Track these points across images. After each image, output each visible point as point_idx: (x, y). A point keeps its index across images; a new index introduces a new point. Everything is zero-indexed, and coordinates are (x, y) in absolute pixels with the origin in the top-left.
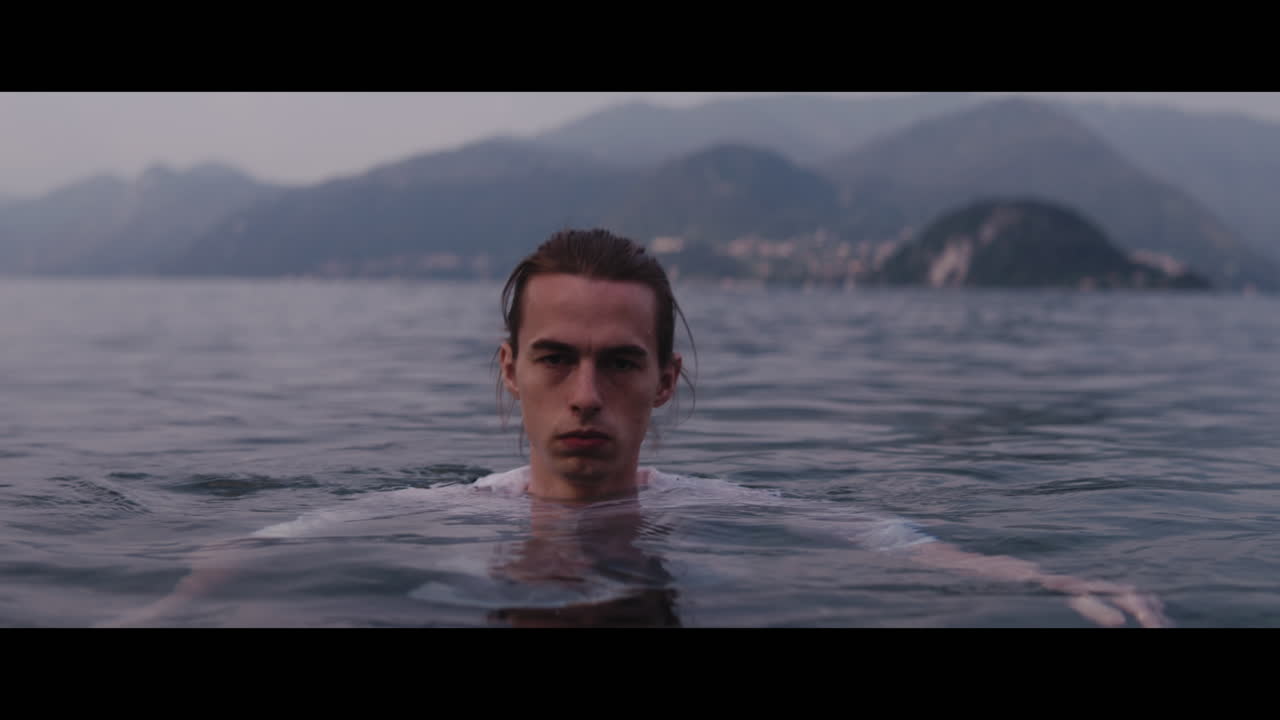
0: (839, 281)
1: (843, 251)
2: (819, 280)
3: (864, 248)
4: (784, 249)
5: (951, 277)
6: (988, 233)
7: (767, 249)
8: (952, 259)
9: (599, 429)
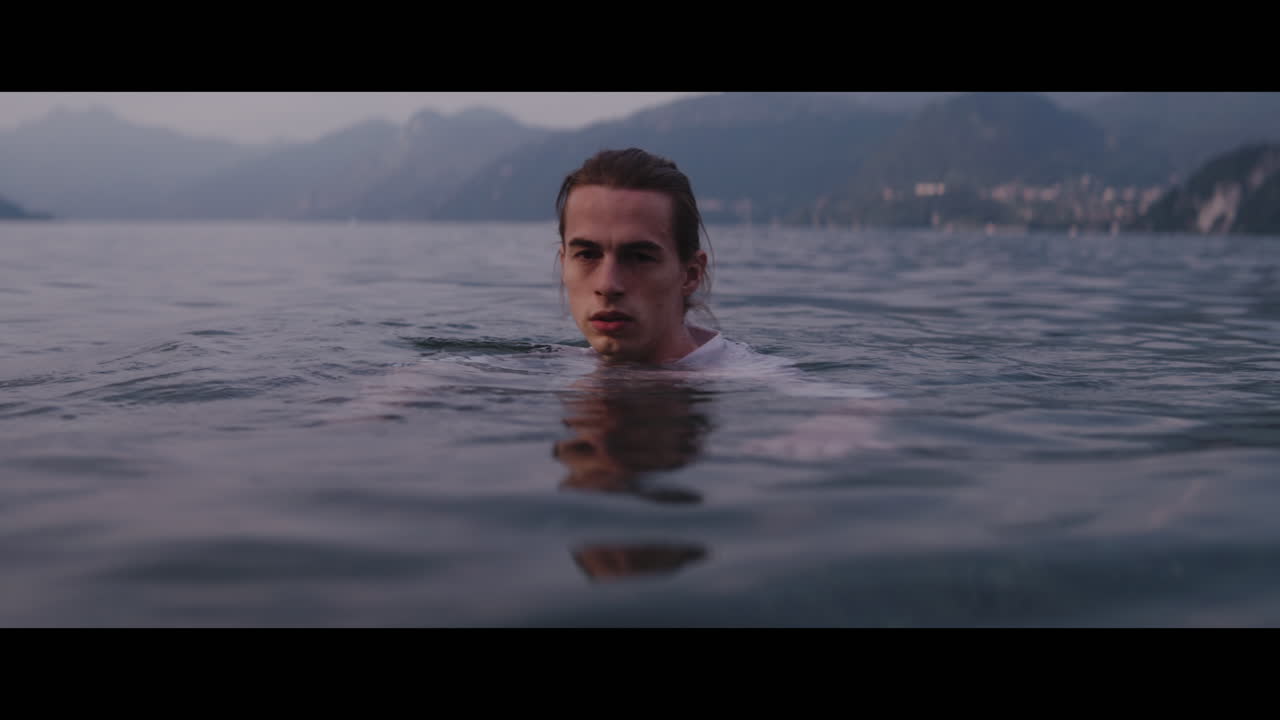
0: (1105, 227)
1: (1109, 195)
2: (1083, 226)
3: (1129, 194)
4: (1048, 194)
5: (1219, 222)
6: (1257, 178)
7: (1030, 194)
8: (1220, 205)
9: (623, 310)
